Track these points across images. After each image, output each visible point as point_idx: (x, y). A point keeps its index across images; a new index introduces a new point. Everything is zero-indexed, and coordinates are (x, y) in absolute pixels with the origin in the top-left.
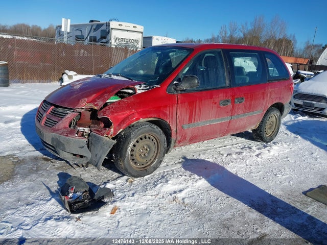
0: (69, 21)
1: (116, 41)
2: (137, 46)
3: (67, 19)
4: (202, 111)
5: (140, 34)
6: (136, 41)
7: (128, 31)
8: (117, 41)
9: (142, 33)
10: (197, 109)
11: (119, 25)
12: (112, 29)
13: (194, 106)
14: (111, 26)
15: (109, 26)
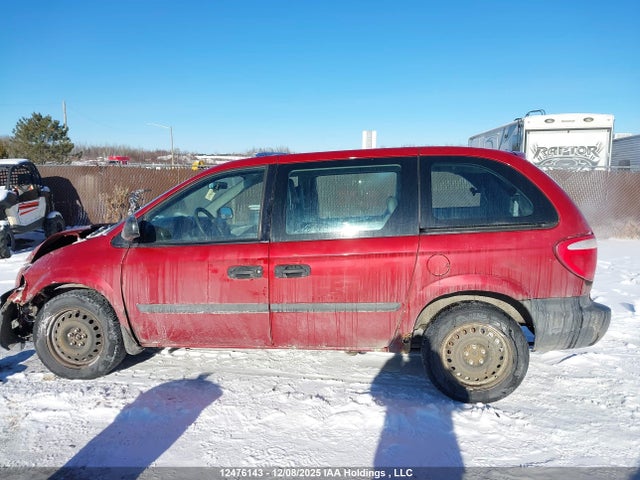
0: (374, 133)
1: (537, 155)
2: (596, 160)
3: (370, 132)
4: (180, 285)
5: (605, 134)
6: (594, 149)
7: (569, 130)
8: (540, 154)
9: (609, 129)
10: (167, 278)
11: (546, 121)
12: (528, 131)
13: (160, 272)
14: (527, 126)
15: (523, 126)
